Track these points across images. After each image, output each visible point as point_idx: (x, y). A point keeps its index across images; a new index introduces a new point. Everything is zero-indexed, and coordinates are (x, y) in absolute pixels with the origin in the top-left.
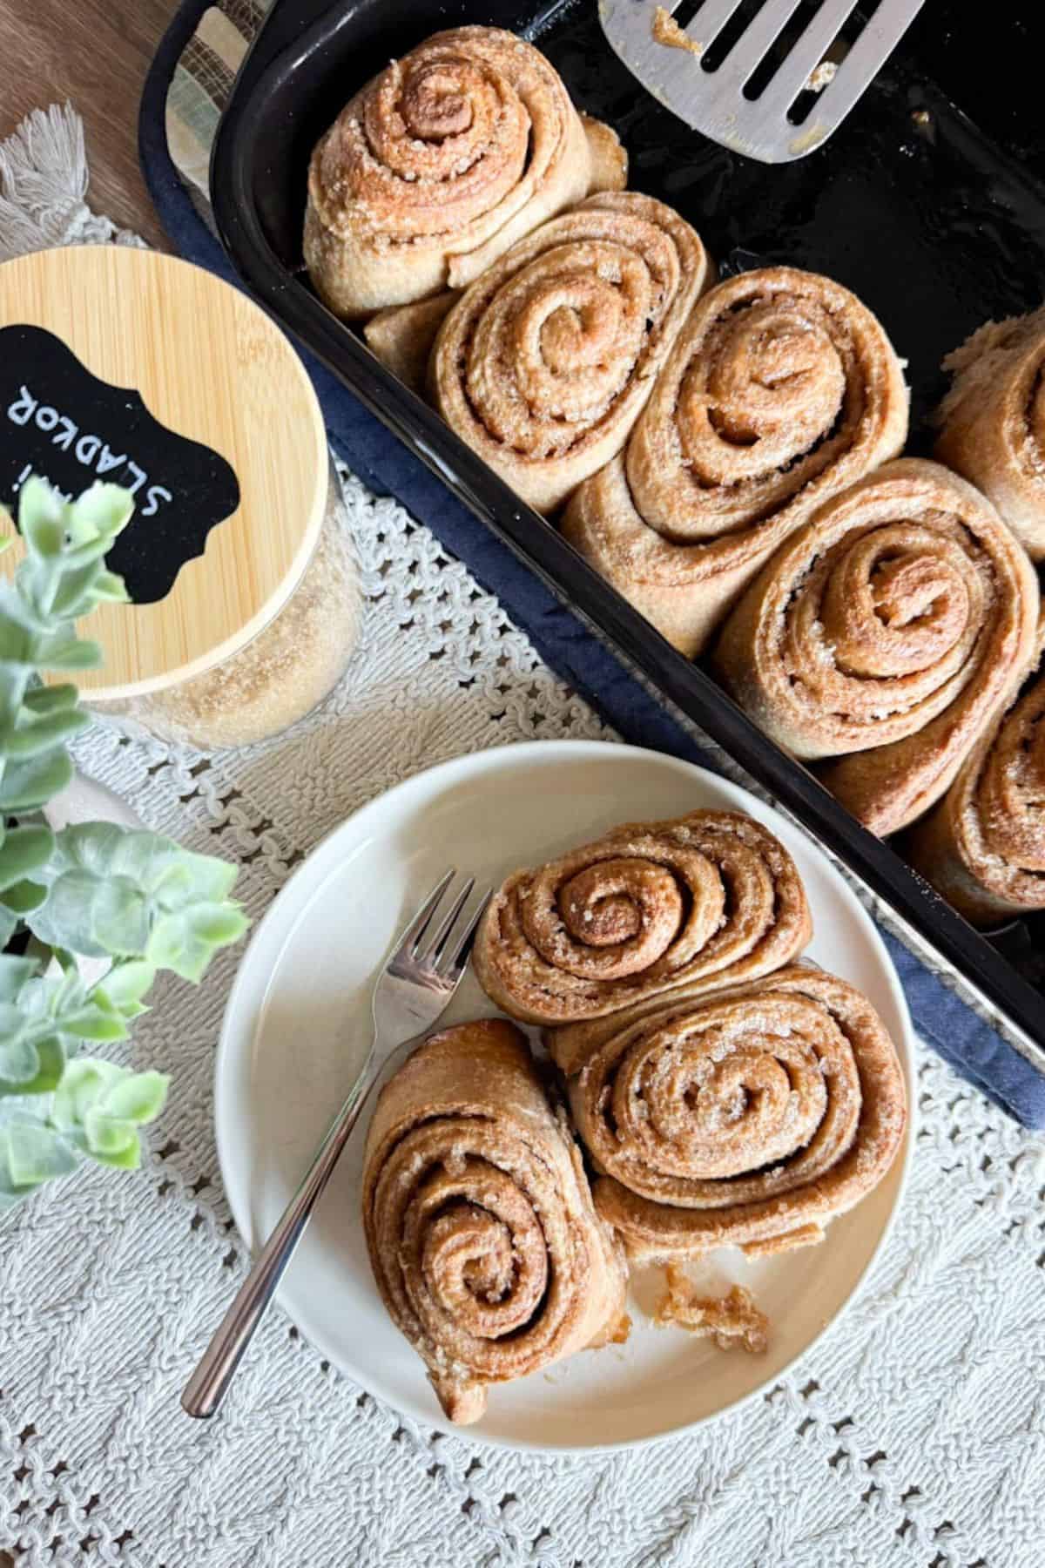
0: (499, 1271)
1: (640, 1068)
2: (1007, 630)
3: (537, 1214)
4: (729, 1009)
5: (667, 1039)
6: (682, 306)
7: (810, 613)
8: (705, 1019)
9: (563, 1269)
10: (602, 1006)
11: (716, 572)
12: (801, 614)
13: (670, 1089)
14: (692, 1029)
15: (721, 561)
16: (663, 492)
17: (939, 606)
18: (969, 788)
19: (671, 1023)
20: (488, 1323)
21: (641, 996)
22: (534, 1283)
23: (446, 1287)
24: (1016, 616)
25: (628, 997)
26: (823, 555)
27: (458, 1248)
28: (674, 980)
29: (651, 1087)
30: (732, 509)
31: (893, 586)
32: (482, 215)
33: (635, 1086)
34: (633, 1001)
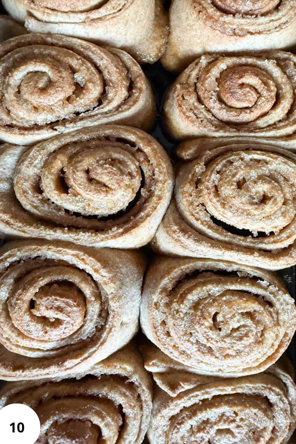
2: (76, 357)
6: (99, 119)
7: (15, 275)
11: (7, 223)
12: (14, 270)
15: (12, 221)
16: (19, 175)
17: (58, 323)
24: (86, 355)
26: (43, 258)
30: (36, 207)
31: (45, 299)
32: (53, 10)
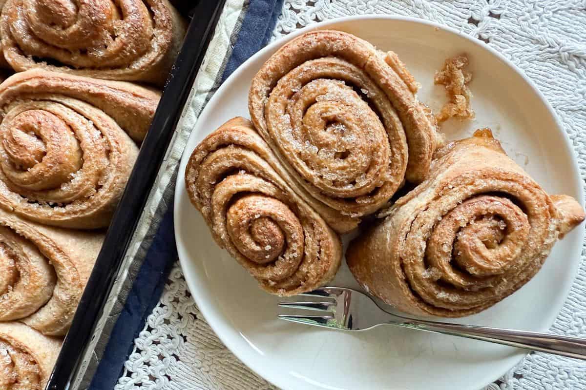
0: (485, 228)
1: (339, 189)
2: (27, 87)
3: (443, 217)
4: (286, 153)
5: (317, 180)
7: (59, 194)
8: (297, 163)
9: (469, 190)
10: (315, 220)
11: (59, 250)
12: (61, 198)
13: (343, 168)
14: (306, 168)
15: (52, 250)
16: (29, 295)
17: (27, 129)
18: (121, 72)
19: (308, 181)
20: (519, 223)
21: (301, 202)
22: (485, 204)
23: (509, 256)
24: (19, 85)
25: (305, 209)
26: (27, 199)
27: (483, 257)
28: (284, 187)
29: (347, 179)
30: (24, 255)
31: (24, 158)
33: (350, 187)
34: (305, 205)
